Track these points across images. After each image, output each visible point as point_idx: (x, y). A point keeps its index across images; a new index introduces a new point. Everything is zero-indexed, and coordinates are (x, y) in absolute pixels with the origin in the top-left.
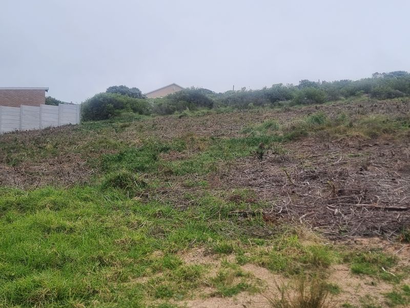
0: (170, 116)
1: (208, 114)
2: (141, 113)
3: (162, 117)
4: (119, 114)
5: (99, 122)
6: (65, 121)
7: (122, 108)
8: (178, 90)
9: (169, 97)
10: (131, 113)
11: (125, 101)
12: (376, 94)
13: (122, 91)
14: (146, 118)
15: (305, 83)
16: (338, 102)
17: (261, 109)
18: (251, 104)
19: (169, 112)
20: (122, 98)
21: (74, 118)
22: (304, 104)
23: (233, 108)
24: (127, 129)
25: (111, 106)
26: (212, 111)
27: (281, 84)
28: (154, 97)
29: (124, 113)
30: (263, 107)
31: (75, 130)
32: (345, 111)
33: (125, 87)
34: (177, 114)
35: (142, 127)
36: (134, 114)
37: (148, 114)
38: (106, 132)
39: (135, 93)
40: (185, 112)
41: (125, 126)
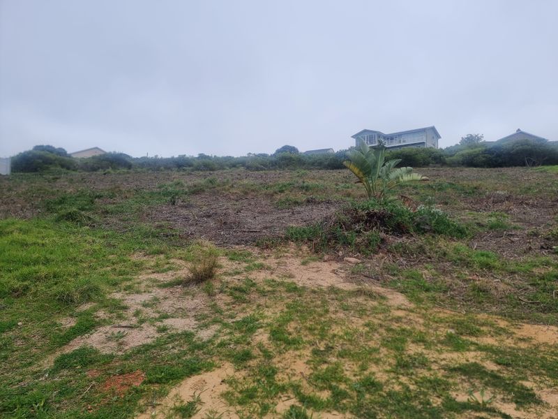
0: (95, 172)
1: (128, 173)
2: (68, 169)
3: (87, 173)
4: (47, 168)
5: (29, 174)
7: (51, 164)
8: (102, 153)
9: (93, 157)
10: (59, 168)
11: (54, 158)
12: (248, 168)
14: (73, 173)
15: (202, 156)
16: (225, 171)
17: (170, 172)
18: (162, 168)
19: (94, 169)
20: (50, 156)
21: (4, 169)
22: (201, 170)
23: (148, 170)
24: (58, 180)
25: (40, 161)
26: (131, 171)
27: (185, 155)
28: (79, 156)
29: (52, 168)
30: (171, 170)
31: (8, 179)
32: (229, 177)
33: (51, 147)
34: (101, 172)
36: (62, 170)
37: (75, 170)
38: (38, 182)
39: (61, 152)
40: (108, 170)
41: (57, 178)
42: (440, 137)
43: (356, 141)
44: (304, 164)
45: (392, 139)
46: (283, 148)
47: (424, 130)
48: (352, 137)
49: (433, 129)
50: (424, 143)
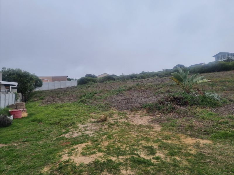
0: (102, 83)
1: (113, 82)
2: (95, 82)
3: (100, 83)
4: (88, 83)
5: (82, 85)
6: (73, 85)
7: (89, 81)
8: (107, 75)
9: (103, 77)
10: (92, 82)
11: (90, 79)
12: (160, 76)
13: (90, 76)
14: (96, 83)
16: (150, 78)
18: (126, 79)
19: (102, 82)
20: (89, 78)
21: (75, 84)
22: (140, 79)
23: (120, 81)
25: (86, 80)
26: (115, 81)
27: (134, 73)
28: (99, 77)
29: (90, 82)
30: (129, 80)
31: (75, 88)
34: (105, 82)
35: (93, 87)
37: (96, 82)
38: (84, 89)
39: (94, 76)
40: (107, 82)
41: (89, 86)
43: (216, 58)
46: (177, 66)
48: (214, 57)
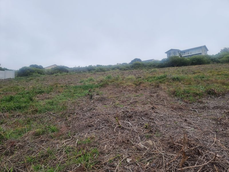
0: (52, 75)
1: (67, 75)
2: (41, 74)
3: (49, 76)
4: (32, 74)
6: (8, 77)
7: (34, 72)
9: (52, 69)
10: (37, 74)
11: (34, 70)
17: (85, 73)
18: (82, 72)
19: (52, 74)
21: (12, 76)
22: (99, 72)
23: (76, 73)
25: (29, 71)
26: (68, 74)
27: (91, 65)
28: (47, 69)
29: (34, 74)
30: (86, 72)
33: (37, 65)
34: (55, 75)
36: (38, 74)
37: (44, 75)
39: (41, 67)
40: (58, 74)
42: (208, 50)
43: (168, 55)
44: (146, 66)
45: (184, 53)
46: (134, 59)
47: (201, 47)
48: (166, 53)
49: (205, 47)
50: (201, 53)
